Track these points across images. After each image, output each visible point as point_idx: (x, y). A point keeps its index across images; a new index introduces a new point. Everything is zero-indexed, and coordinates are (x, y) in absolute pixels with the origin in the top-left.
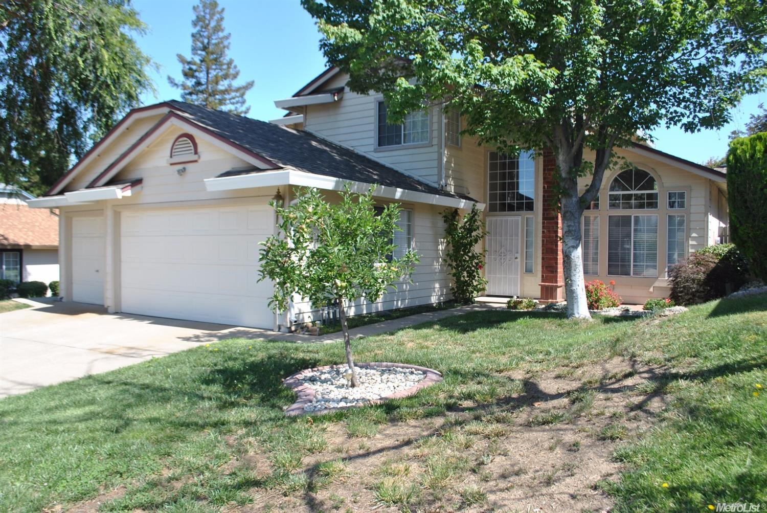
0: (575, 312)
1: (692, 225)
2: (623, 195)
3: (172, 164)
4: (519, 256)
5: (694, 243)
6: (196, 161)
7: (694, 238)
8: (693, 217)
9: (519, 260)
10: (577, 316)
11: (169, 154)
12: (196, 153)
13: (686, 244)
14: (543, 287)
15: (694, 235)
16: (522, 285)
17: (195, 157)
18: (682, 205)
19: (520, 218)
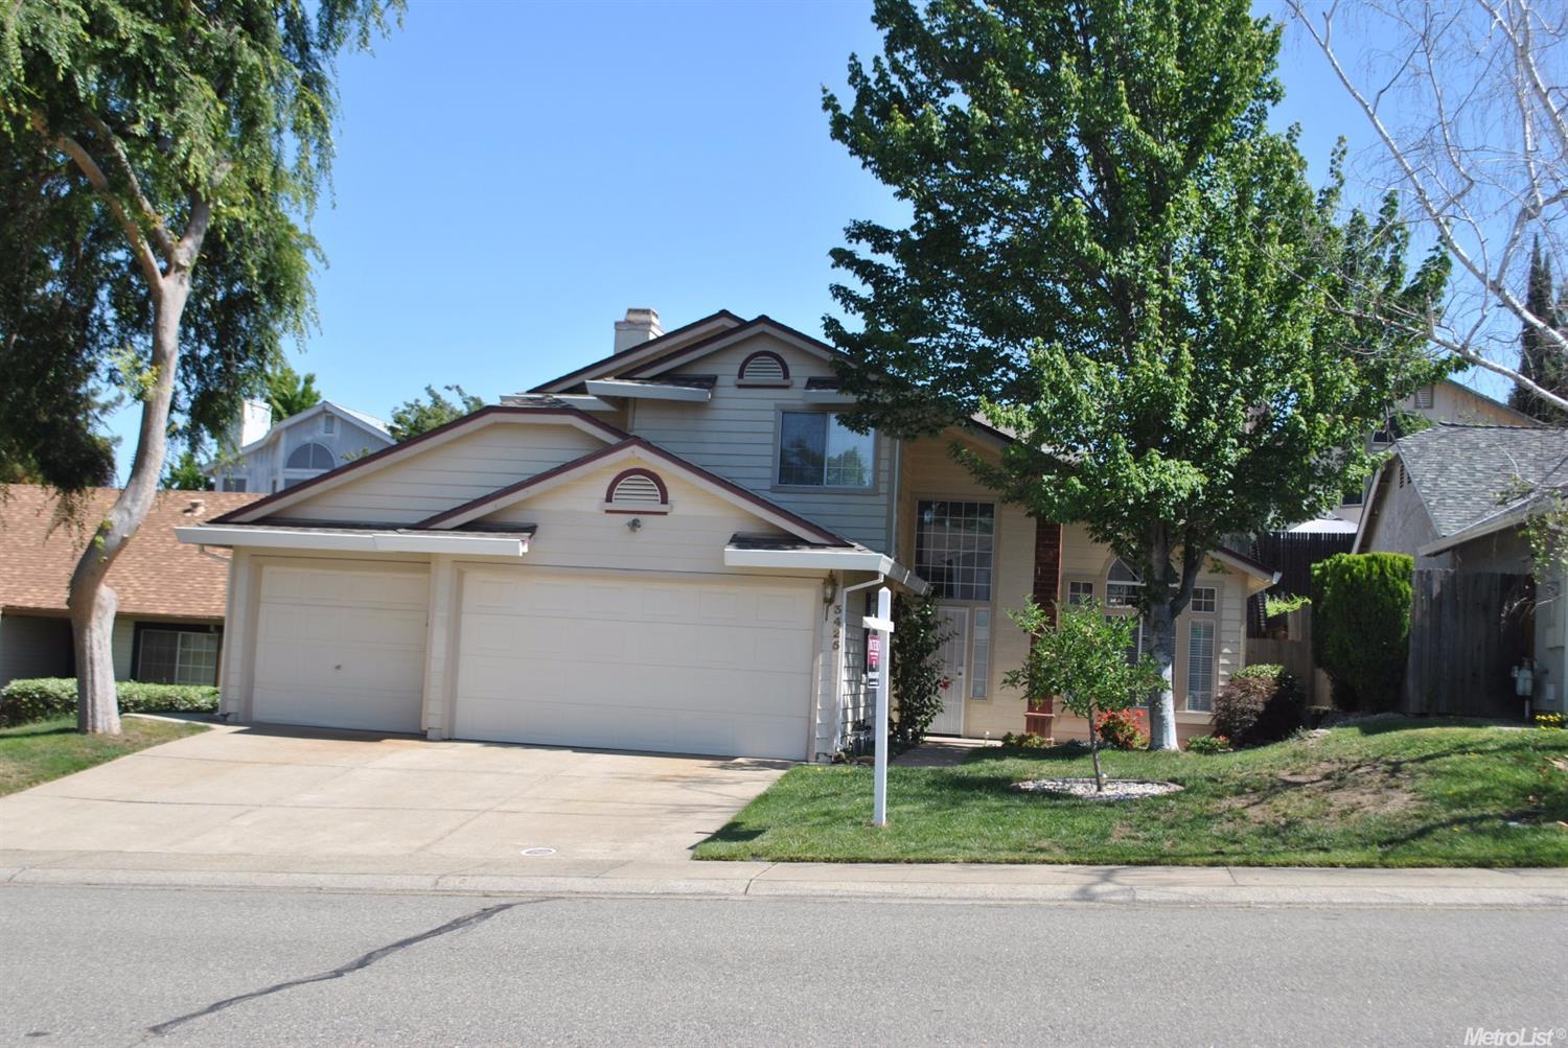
0: (1165, 742)
1: (1225, 637)
2: (1128, 587)
3: (607, 511)
4: (963, 670)
5: (1226, 662)
6: (665, 513)
7: (1226, 656)
8: (1225, 626)
9: (964, 676)
10: (1167, 747)
11: (604, 495)
12: (664, 501)
13: (1214, 664)
14: (1029, 719)
15: (1226, 650)
16: (967, 716)
17: (663, 508)
18: (1209, 607)
19: (967, 611)
